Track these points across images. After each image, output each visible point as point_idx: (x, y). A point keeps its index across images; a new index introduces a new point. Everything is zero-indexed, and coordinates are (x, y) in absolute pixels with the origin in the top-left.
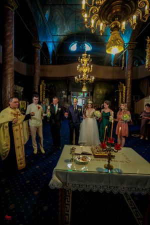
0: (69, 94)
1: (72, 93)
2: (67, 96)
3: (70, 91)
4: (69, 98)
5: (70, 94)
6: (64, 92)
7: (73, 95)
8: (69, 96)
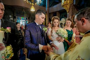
0: (14, 17)
1: (16, 17)
2: (14, 19)
3: (15, 15)
4: (15, 20)
5: (16, 18)
6: (10, 16)
7: (17, 19)
8: (15, 19)
